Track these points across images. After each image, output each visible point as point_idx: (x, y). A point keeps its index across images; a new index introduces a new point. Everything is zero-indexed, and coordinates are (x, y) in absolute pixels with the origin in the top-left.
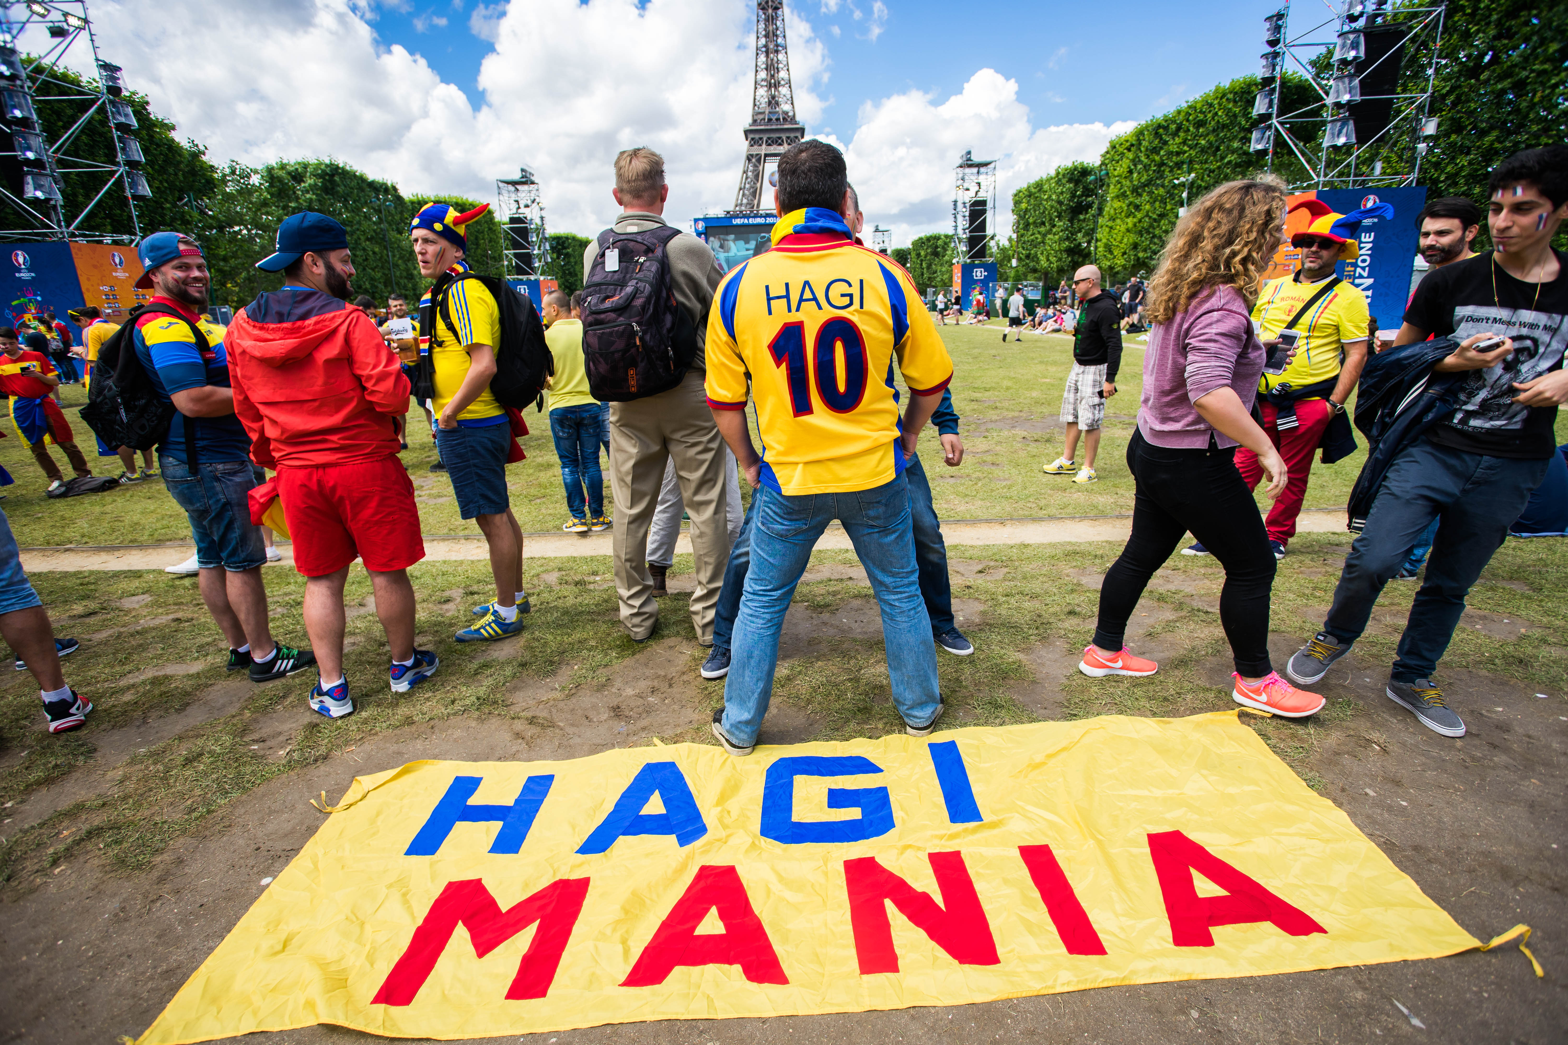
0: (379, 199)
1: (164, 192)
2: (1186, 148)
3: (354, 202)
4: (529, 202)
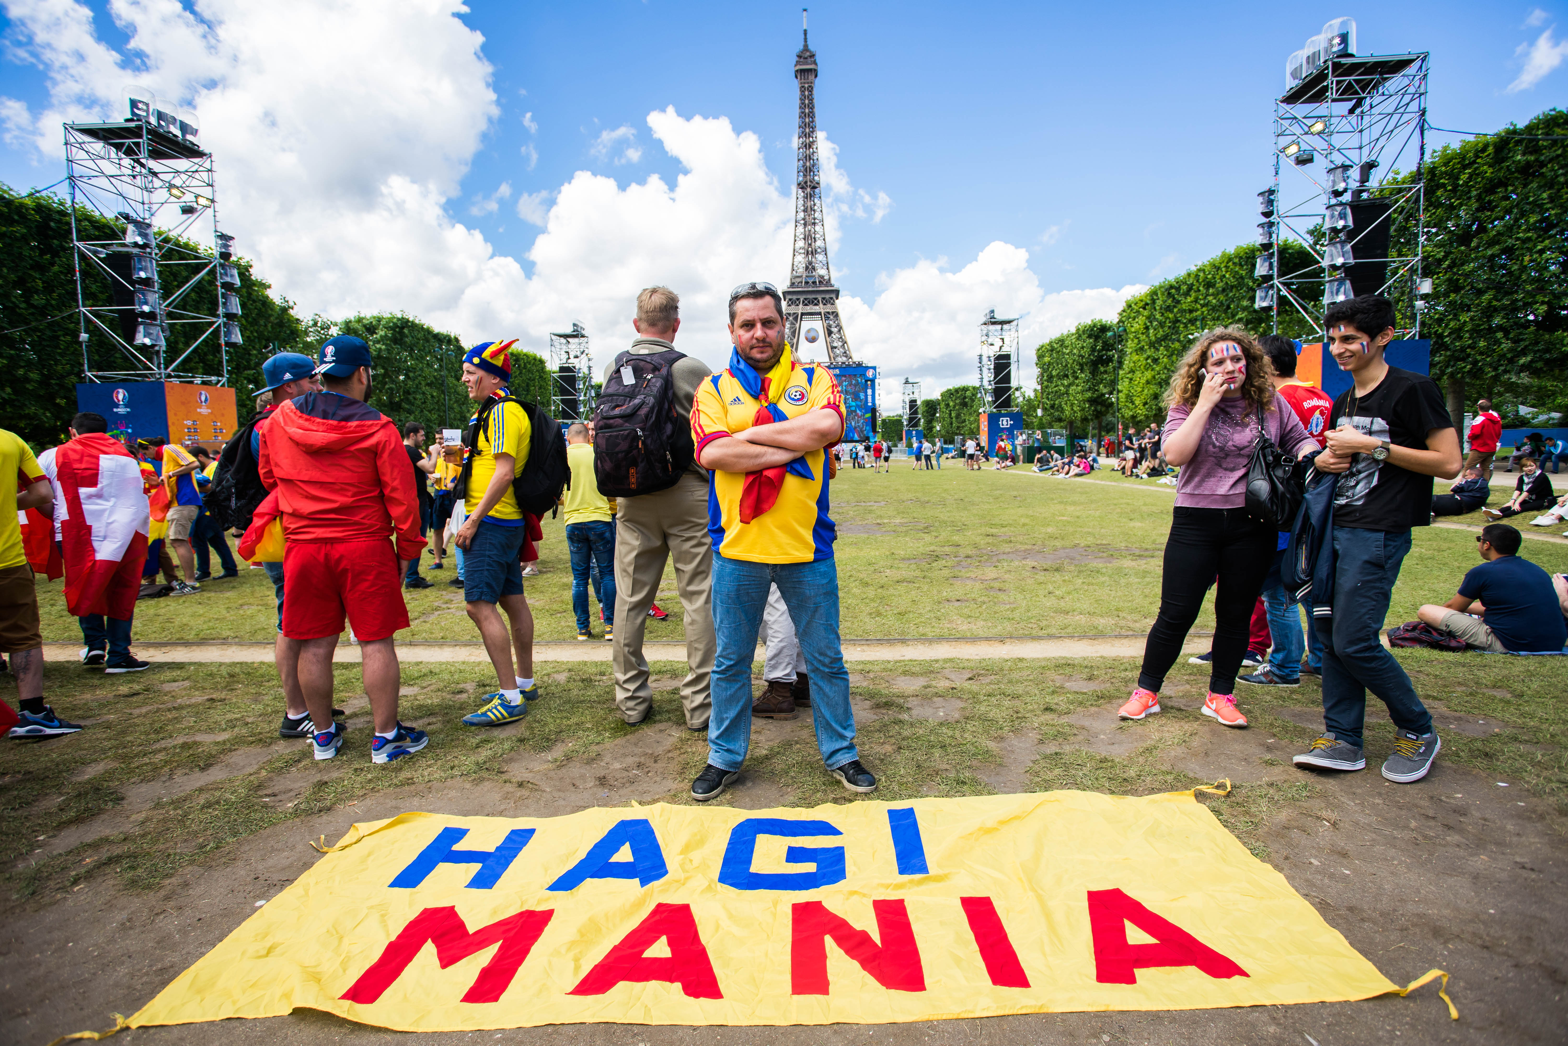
0: (441, 349)
1: (252, 341)
2: (1198, 307)
3: (419, 350)
4: (579, 354)
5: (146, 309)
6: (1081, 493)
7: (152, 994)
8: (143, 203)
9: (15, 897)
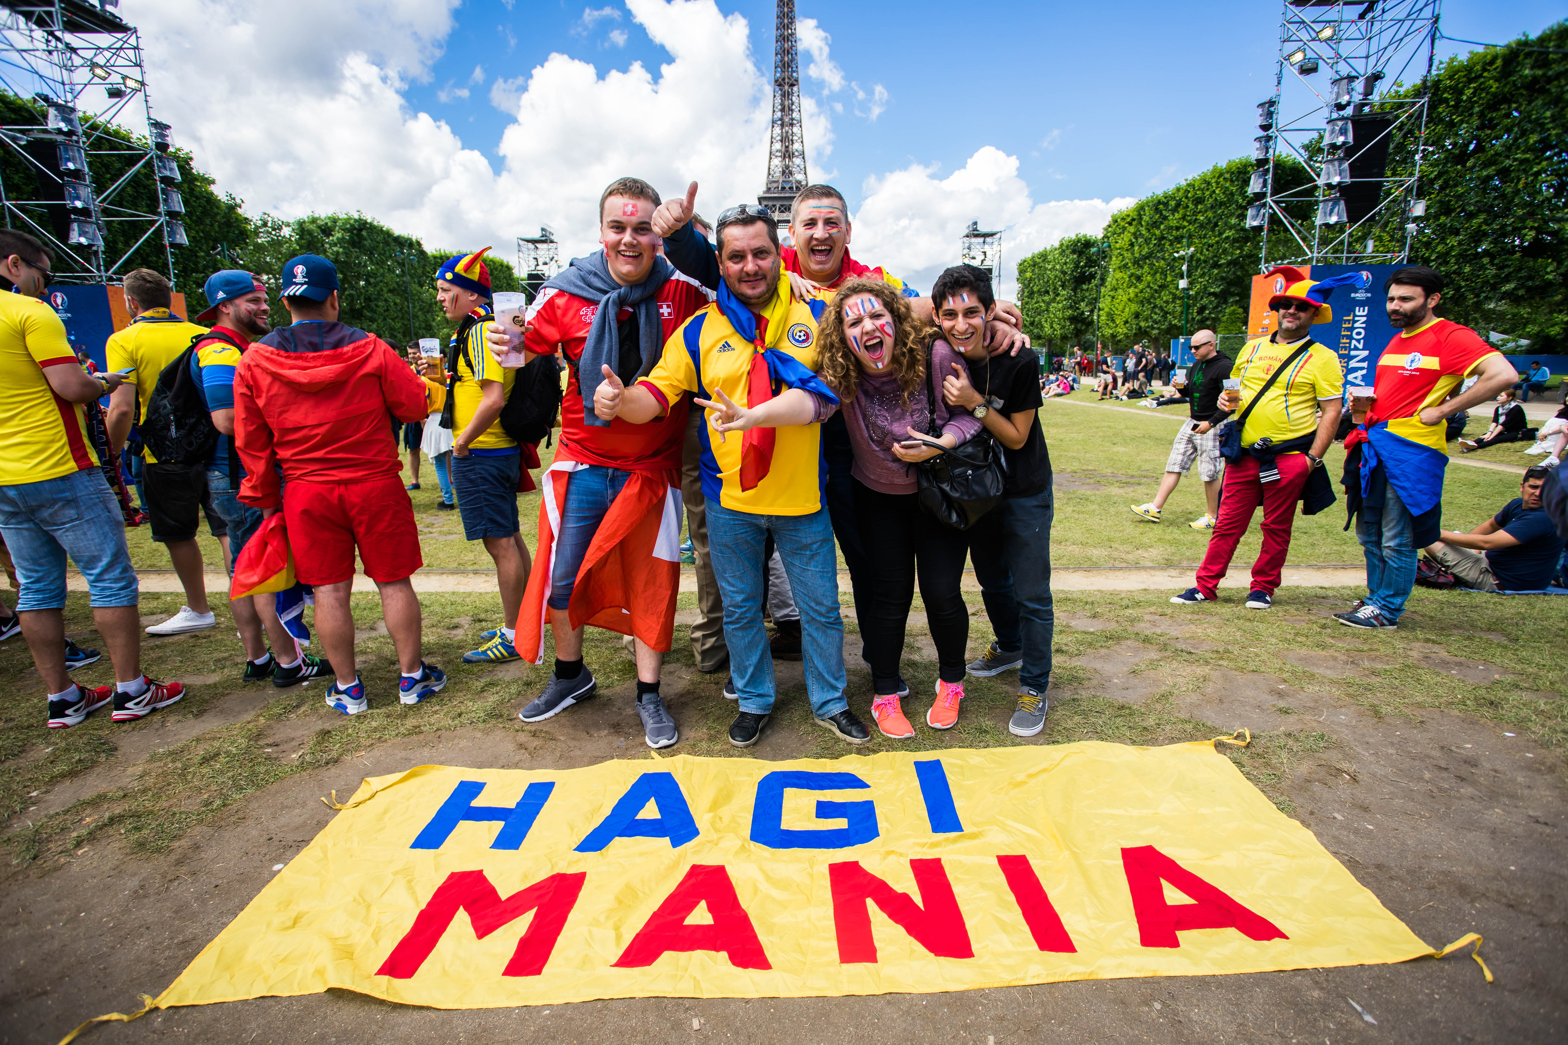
0: (403, 253)
1: (199, 241)
2: (1185, 224)
3: (379, 255)
4: (548, 260)
5: (79, 204)
6: (1063, 415)
7: (177, 971)
8: (63, 84)
9: (15, 862)
